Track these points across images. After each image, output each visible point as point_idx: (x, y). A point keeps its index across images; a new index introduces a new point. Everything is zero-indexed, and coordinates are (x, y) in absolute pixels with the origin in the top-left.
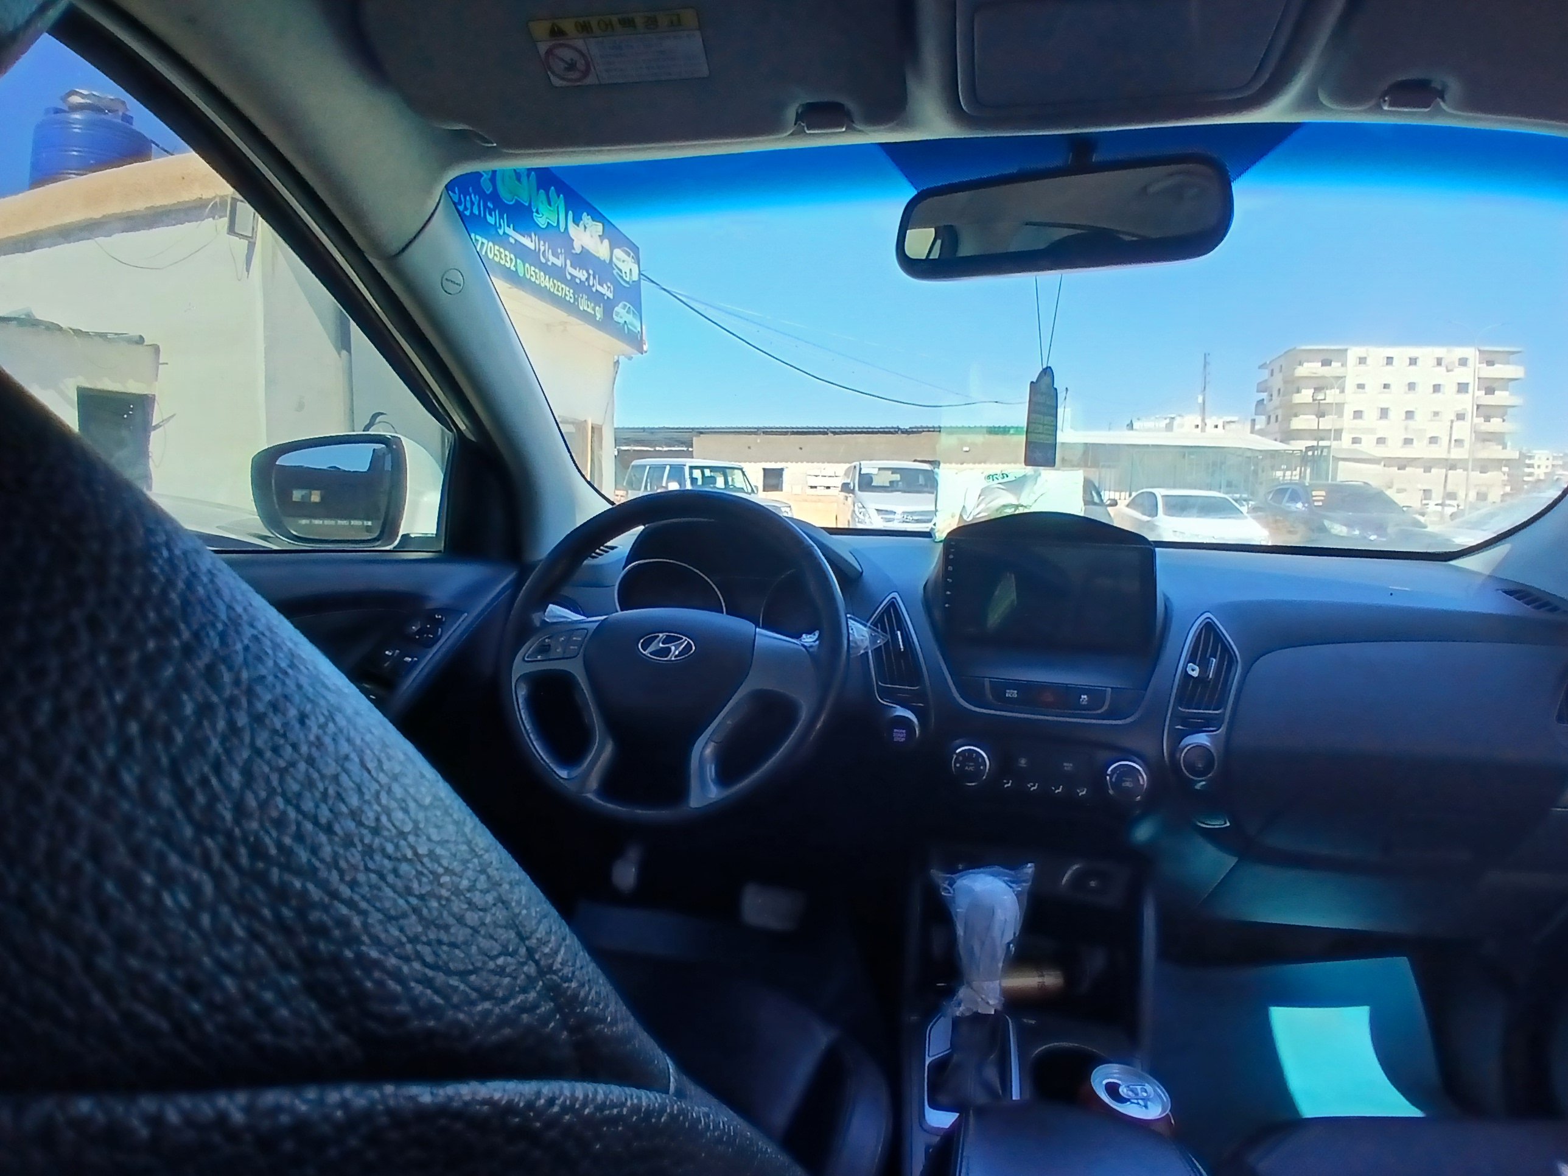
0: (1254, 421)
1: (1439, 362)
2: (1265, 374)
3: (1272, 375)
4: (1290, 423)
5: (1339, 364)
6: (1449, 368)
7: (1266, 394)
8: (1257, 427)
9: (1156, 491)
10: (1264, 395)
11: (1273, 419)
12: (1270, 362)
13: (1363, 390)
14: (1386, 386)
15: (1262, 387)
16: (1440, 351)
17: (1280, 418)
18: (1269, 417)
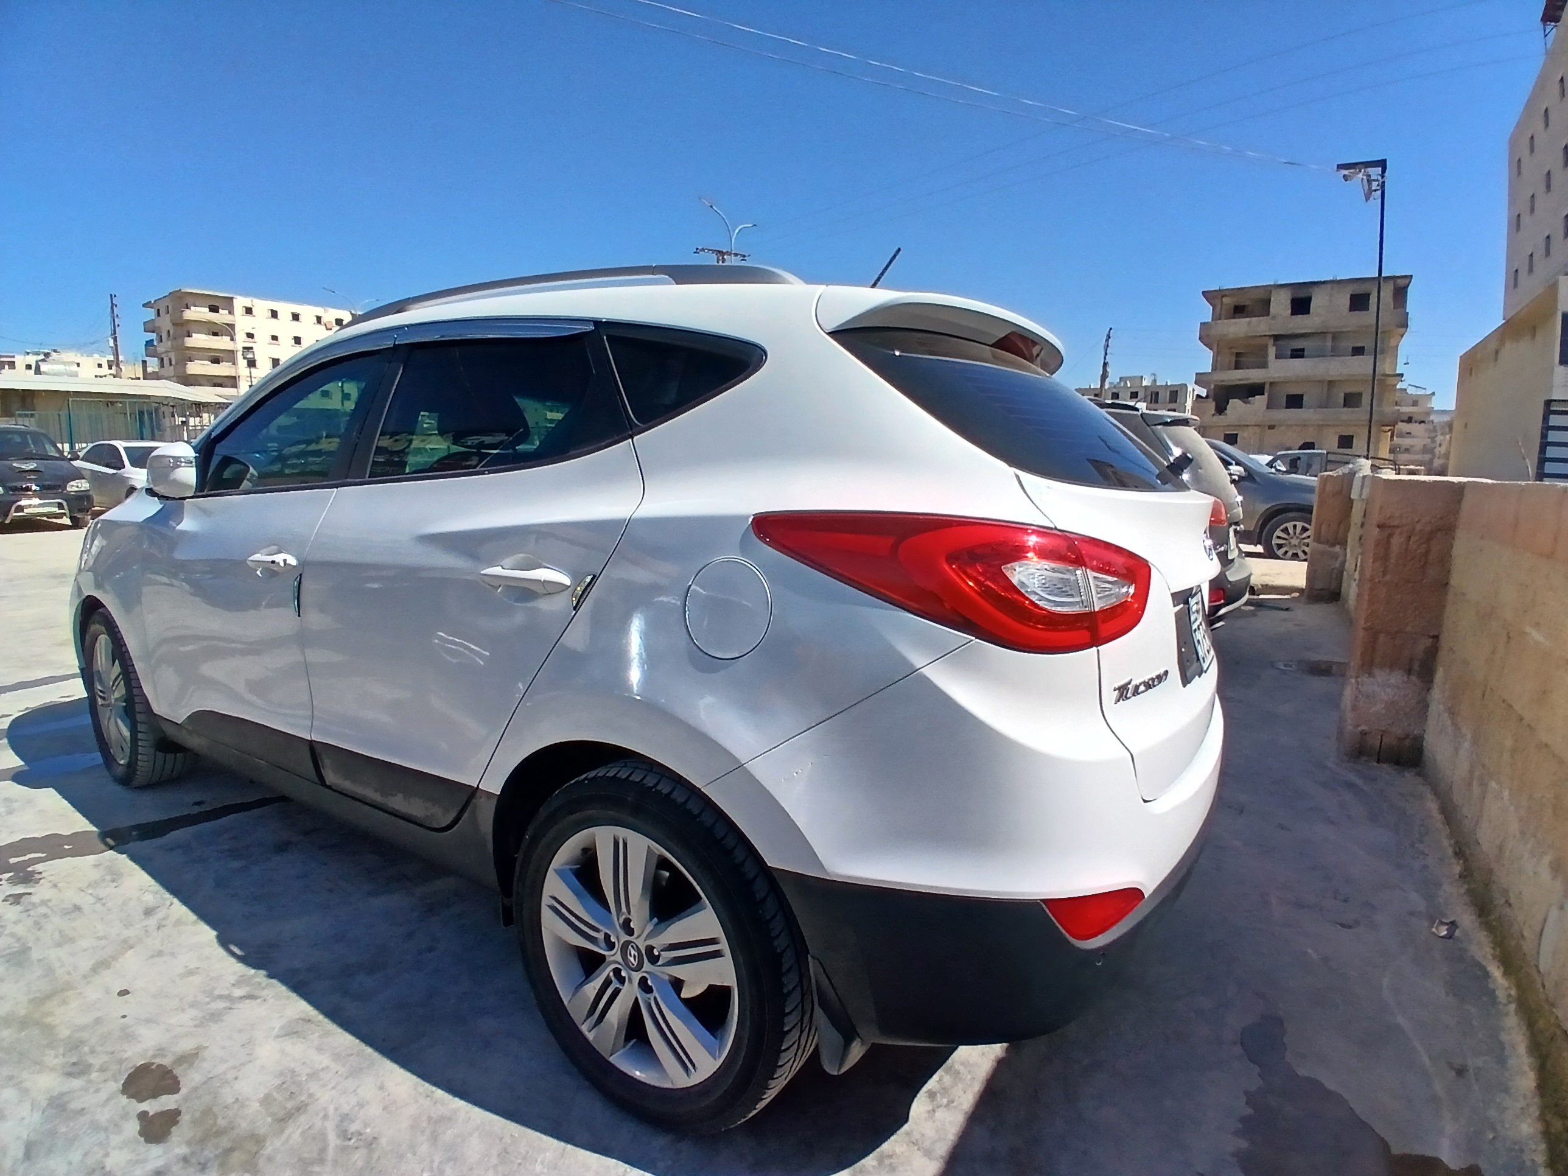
0: (144, 362)
1: (319, 319)
2: (151, 314)
3: (159, 315)
4: (185, 368)
5: (227, 312)
6: (328, 327)
7: (155, 334)
8: (149, 370)
9: (117, 443)
10: (153, 336)
11: (166, 361)
12: (155, 301)
13: (253, 340)
14: (275, 338)
15: (149, 327)
16: (319, 311)
17: (173, 363)
18: (162, 360)
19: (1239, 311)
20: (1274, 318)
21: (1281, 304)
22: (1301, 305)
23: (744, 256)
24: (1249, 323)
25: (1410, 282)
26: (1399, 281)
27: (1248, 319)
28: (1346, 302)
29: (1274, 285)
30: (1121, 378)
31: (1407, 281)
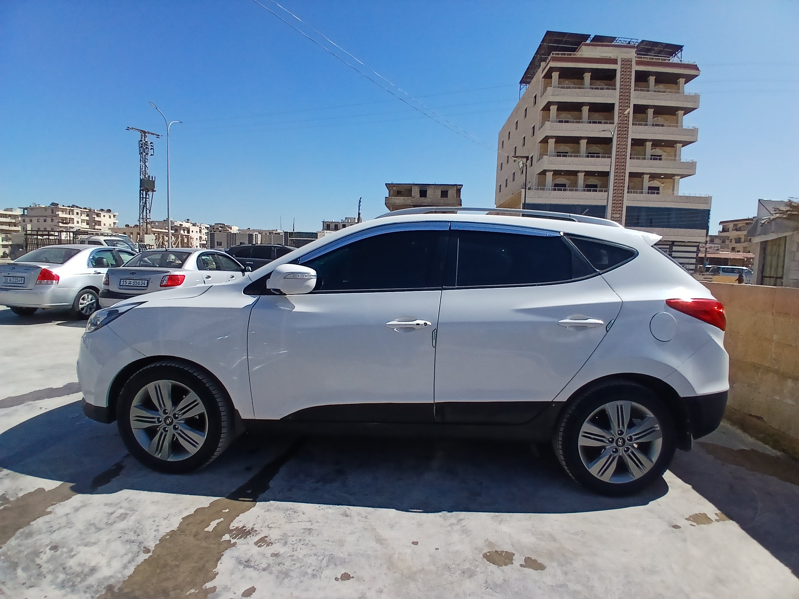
19: (399, 193)
20: (413, 198)
21: (416, 192)
22: (423, 193)
23: (159, 135)
24: (404, 199)
25: (461, 188)
26: (458, 186)
27: (403, 198)
28: (439, 193)
29: (413, 184)
30: (346, 218)
31: (461, 186)
